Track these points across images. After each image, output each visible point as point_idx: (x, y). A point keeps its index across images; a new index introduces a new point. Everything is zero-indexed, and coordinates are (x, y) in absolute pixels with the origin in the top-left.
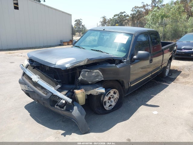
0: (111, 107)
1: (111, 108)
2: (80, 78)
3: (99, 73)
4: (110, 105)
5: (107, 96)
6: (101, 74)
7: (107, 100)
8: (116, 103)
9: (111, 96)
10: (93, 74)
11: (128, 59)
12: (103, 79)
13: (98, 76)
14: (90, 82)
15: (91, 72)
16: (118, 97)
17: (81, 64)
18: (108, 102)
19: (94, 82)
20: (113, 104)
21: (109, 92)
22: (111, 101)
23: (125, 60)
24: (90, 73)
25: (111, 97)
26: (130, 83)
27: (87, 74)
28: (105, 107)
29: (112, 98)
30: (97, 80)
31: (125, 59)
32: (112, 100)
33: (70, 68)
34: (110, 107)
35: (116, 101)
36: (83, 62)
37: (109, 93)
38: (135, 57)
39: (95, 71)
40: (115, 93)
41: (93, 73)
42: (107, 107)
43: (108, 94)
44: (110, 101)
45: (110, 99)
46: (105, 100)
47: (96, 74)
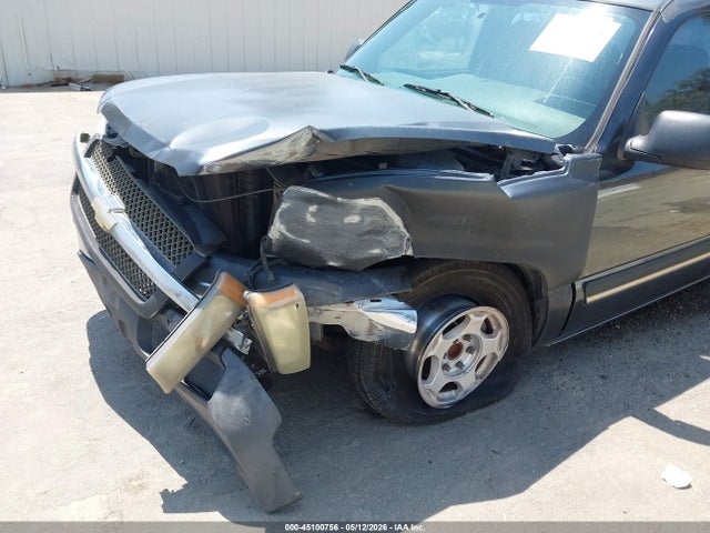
0: (453, 392)
1: (453, 398)
2: (277, 230)
3: (385, 216)
4: (451, 386)
5: (445, 332)
6: (398, 221)
7: (441, 356)
8: (480, 381)
9: (467, 337)
10: (347, 220)
11: (592, 150)
12: (410, 252)
13: (378, 231)
14: (337, 258)
15: (335, 204)
16: (500, 355)
17: (270, 158)
18: (446, 367)
19: (357, 262)
20: (468, 382)
21: (464, 317)
22: (459, 365)
23: (568, 157)
24: (330, 208)
25: (466, 344)
26: (585, 285)
27: (313, 215)
28: (422, 386)
29: (470, 350)
30: (376, 251)
31: (570, 151)
32: (466, 358)
33: (217, 170)
34: (447, 394)
35: (486, 371)
36: (285, 146)
37: (459, 321)
38: (637, 143)
39: (362, 202)
40: (488, 329)
41: (348, 210)
42: (432, 390)
43: (452, 326)
44: (452, 363)
45: (455, 351)
46: (430, 353)
47: (368, 220)
